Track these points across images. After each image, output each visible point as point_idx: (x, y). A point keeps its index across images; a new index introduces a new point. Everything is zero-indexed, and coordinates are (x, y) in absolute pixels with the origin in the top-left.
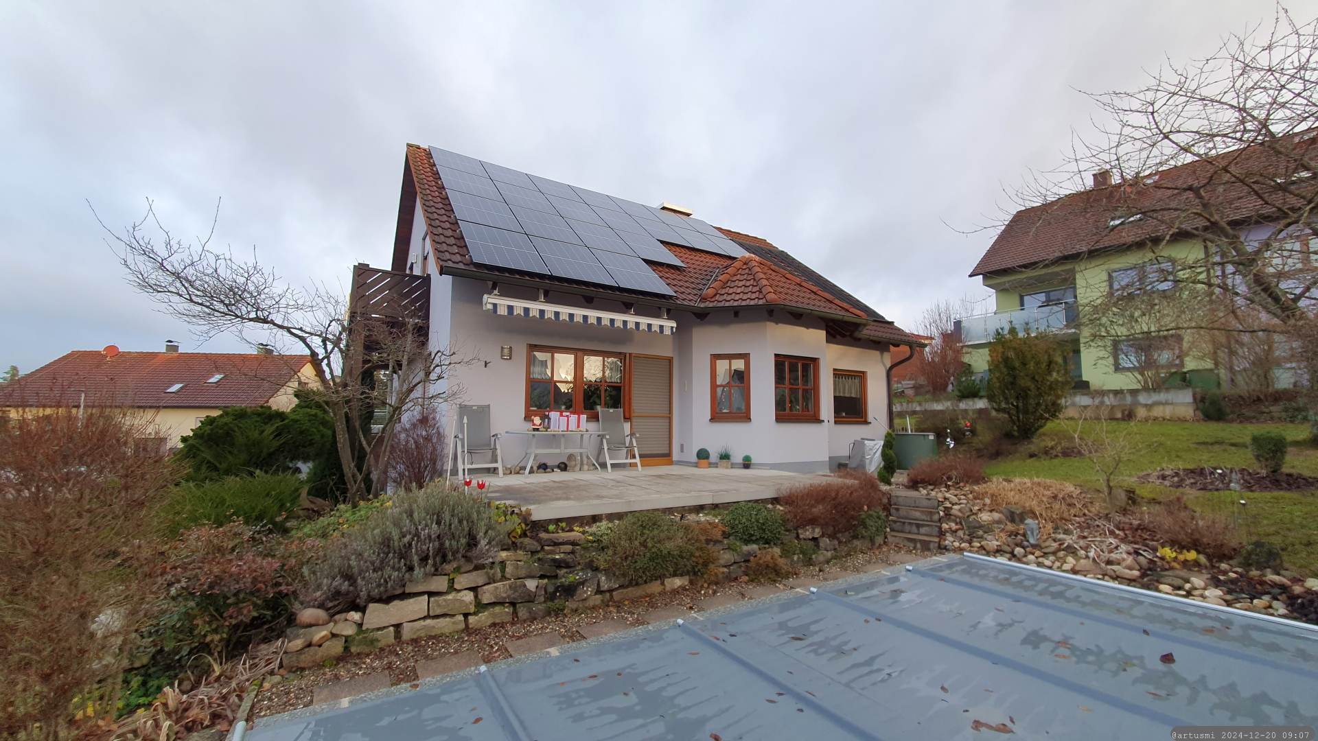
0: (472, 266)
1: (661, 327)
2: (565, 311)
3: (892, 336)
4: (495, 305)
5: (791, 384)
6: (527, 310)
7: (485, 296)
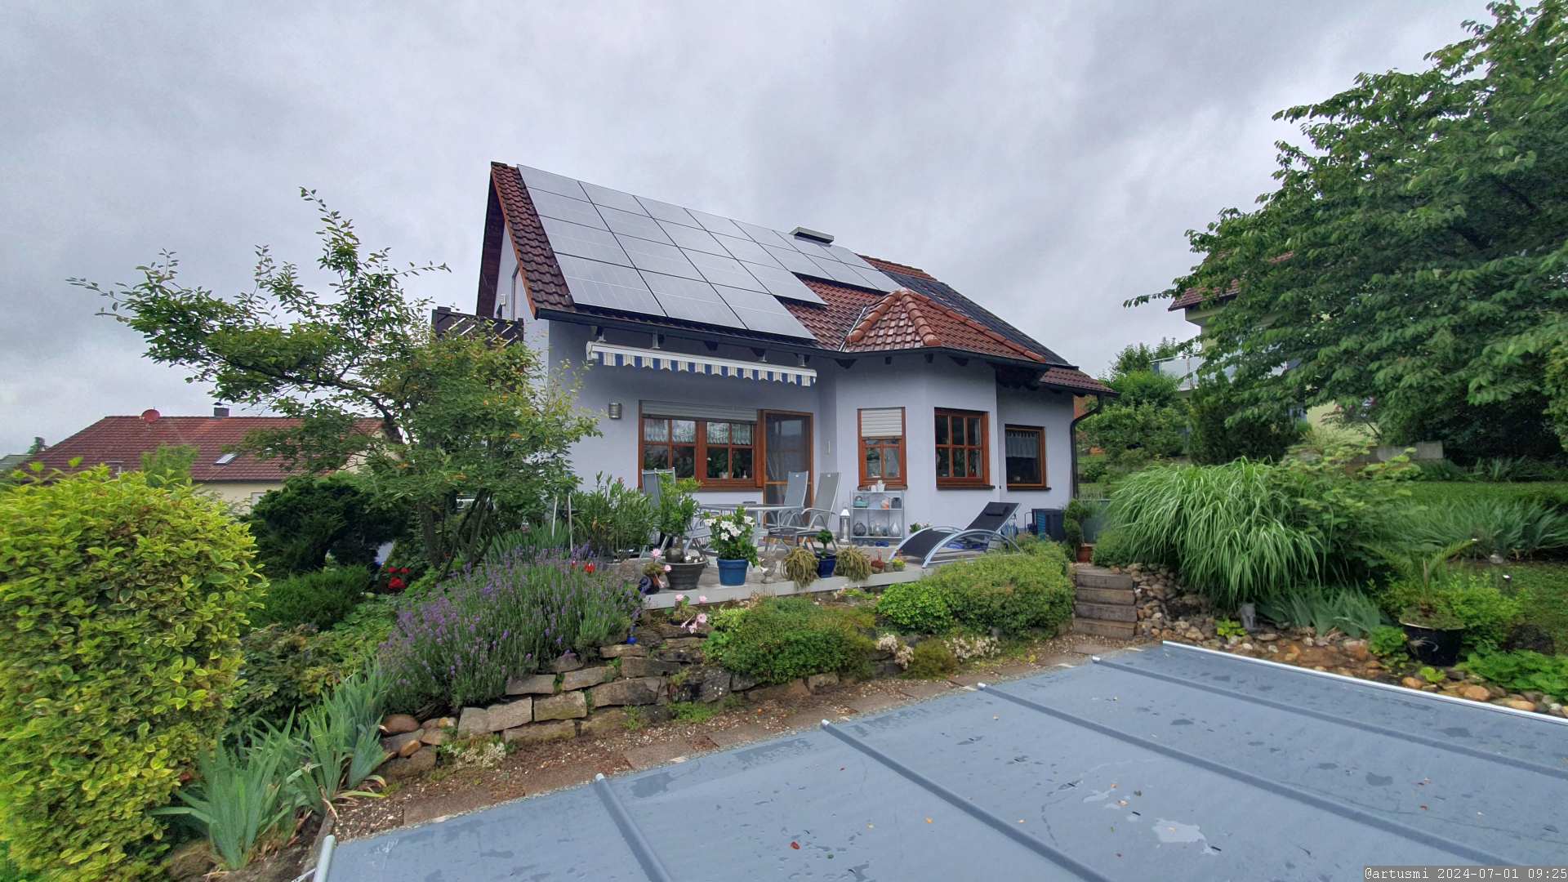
0: (573, 308)
1: (799, 377)
3: (1076, 384)
5: (953, 443)
7: (589, 344)
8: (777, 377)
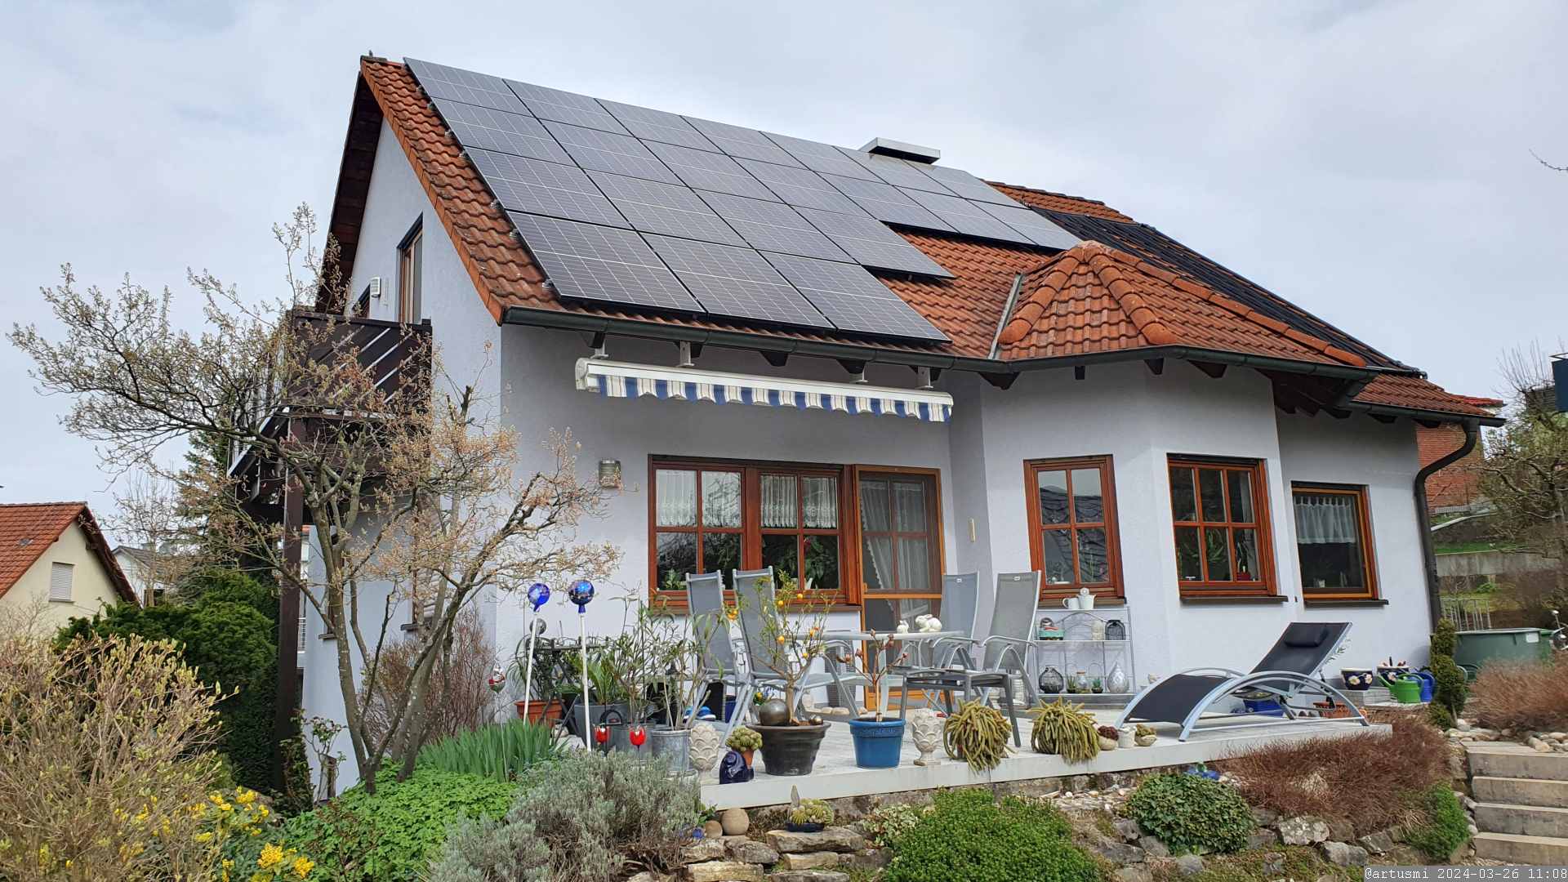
0: (553, 303)
1: (923, 407)
2: (733, 384)
3: (1420, 404)
4: (602, 379)
5: (1205, 517)
6: (661, 385)
7: (582, 364)
8: (887, 408)
